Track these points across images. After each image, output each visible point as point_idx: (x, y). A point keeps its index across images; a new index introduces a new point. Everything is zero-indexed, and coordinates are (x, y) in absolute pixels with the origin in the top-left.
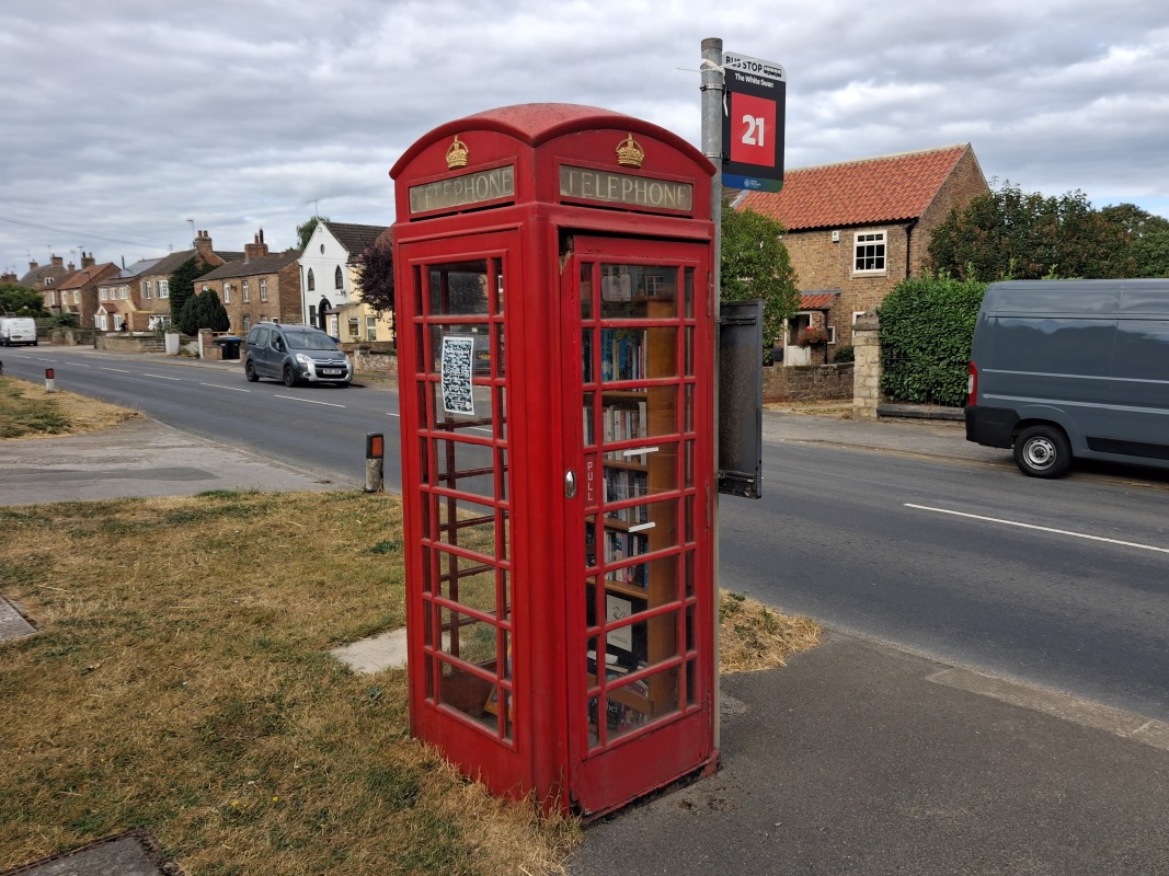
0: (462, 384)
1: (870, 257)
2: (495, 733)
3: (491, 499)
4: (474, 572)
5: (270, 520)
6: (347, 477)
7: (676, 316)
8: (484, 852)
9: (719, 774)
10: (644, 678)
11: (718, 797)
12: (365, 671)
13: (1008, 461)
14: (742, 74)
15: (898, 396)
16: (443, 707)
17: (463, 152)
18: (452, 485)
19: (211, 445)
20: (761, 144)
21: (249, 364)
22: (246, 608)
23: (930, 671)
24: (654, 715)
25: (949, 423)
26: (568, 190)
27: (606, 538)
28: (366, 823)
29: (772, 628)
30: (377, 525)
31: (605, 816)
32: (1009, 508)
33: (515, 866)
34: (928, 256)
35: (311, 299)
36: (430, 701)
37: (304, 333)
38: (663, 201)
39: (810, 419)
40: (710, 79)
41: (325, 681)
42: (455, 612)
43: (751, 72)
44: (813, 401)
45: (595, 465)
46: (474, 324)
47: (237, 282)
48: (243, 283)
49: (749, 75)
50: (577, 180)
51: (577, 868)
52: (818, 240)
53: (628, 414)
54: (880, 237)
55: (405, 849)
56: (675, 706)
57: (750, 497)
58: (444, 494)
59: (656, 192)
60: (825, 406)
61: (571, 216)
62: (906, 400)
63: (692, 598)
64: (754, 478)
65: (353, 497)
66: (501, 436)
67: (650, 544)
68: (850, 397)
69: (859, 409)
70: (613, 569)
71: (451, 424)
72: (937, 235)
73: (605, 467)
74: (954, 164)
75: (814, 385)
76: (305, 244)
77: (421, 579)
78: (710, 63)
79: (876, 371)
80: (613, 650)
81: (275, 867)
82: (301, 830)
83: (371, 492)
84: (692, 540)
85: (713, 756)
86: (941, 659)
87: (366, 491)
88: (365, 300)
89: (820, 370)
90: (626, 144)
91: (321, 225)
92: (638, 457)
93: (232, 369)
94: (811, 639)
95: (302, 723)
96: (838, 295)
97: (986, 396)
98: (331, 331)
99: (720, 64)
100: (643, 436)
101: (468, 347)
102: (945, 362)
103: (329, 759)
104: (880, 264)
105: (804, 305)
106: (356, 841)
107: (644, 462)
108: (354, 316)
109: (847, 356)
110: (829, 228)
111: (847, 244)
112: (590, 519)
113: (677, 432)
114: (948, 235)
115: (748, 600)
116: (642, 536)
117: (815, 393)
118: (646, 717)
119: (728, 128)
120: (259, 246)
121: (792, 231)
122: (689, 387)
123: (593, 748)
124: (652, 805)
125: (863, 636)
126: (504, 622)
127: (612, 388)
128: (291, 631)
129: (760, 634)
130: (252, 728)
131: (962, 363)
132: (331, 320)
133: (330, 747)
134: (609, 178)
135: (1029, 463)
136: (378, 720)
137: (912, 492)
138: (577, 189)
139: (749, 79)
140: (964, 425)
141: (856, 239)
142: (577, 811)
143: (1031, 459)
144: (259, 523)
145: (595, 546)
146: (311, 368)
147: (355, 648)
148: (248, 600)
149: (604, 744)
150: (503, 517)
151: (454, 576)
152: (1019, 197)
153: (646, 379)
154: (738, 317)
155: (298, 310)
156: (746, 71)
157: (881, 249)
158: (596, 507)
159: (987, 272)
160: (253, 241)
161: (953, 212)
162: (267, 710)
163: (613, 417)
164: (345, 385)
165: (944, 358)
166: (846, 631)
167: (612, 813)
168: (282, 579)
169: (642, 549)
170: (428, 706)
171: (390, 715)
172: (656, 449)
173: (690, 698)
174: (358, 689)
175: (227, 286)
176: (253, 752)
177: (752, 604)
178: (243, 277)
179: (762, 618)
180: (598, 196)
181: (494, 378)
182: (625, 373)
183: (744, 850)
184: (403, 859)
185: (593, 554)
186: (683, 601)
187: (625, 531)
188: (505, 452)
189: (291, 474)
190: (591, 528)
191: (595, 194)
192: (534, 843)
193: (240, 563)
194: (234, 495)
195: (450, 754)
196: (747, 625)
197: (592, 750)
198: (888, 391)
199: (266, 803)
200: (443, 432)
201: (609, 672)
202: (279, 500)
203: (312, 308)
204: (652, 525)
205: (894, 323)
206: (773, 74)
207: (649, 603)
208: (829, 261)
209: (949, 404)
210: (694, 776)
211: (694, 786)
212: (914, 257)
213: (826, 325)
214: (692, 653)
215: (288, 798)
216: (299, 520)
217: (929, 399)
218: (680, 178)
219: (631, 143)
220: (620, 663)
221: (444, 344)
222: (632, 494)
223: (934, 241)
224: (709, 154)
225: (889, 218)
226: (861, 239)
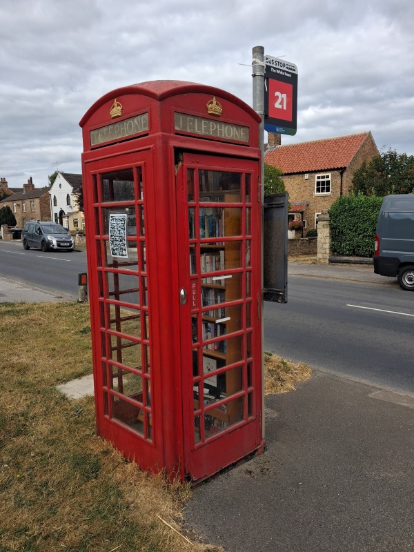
0: (121, 241)
1: (323, 186)
2: (142, 436)
3: (138, 305)
4: (130, 345)
5: (29, 317)
6: (70, 295)
7: (241, 201)
8: (136, 507)
9: (265, 453)
10: (225, 403)
11: (266, 467)
12: (74, 397)
13: (394, 283)
14: (275, 68)
15: (339, 252)
16: (114, 420)
17: (119, 108)
18: (117, 298)
19: (4, 280)
20: (285, 108)
21: (25, 241)
22: (13, 363)
23: (370, 392)
24: (230, 423)
25: (363, 265)
26: (179, 127)
27: (203, 326)
28: (69, 490)
29: (287, 370)
30: (83, 319)
31: (205, 480)
32: (398, 306)
33: (155, 515)
34: (352, 184)
35: (55, 210)
36: (107, 416)
37: (51, 226)
38: (233, 136)
39: (296, 264)
40: (258, 70)
41: (52, 404)
42: (120, 368)
43: (279, 67)
44: (297, 256)
45: (196, 285)
46: (127, 206)
47: (20, 202)
48: (23, 203)
49: (279, 69)
50: (185, 122)
51: (190, 514)
52: (298, 179)
53: (214, 258)
54: (328, 177)
55: (92, 505)
56: (242, 418)
57: (281, 302)
58: (113, 303)
59: (229, 131)
60: (302, 258)
61: (182, 141)
62: (343, 255)
63: (251, 358)
64: (284, 292)
65: (72, 305)
66: (143, 269)
67: (227, 328)
68: (315, 253)
69: (320, 259)
70: (207, 344)
71: (116, 264)
72: (356, 175)
73: (202, 287)
74: (363, 141)
75: (297, 248)
76: (52, 184)
77: (100, 349)
78: (258, 61)
79: (328, 240)
80: (207, 386)
81: (15, 519)
82: (32, 494)
83: (81, 302)
84: (250, 326)
85: (262, 443)
86: (374, 385)
87: (78, 302)
88: (81, 210)
89: (300, 241)
90: (212, 103)
91: (59, 174)
92: (220, 281)
93: (17, 244)
94: (307, 375)
95: (37, 428)
96: (308, 205)
97: (384, 251)
98: (65, 225)
99: (263, 61)
100: (222, 269)
101: (124, 220)
102: (362, 235)
103: (51, 449)
104: (328, 190)
105: (292, 210)
106: (63, 501)
107: (223, 283)
108: (76, 218)
109: (313, 234)
110: (303, 173)
111: (312, 180)
112: (195, 316)
113: (242, 267)
114: (362, 175)
115: (274, 355)
116: (223, 325)
117: (298, 252)
118: (225, 424)
119: (267, 98)
120: (30, 185)
121: (286, 175)
122: (248, 242)
123: (198, 444)
124: (230, 473)
125: (333, 372)
126: (146, 374)
127: (205, 242)
128: (36, 376)
129: (281, 373)
130: (9, 432)
131: (370, 236)
132: (65, 220)
133: (51, 443)
134: (203, 121)
135: (405, 284)
136: (79, 426)
137: (349, 299)
138: (185, 127)
139: (278, 71)
140: (373, 266)
141: (316, 178)
142: (189, 479)
143: (406, 282)
144: (24, 318)
145: (197, 330)
146: (55, 242)
147: (69, 384)
148: (15, 359)
149: (203, 441)
150: (145, 315)
151: (119, 348)
152: (396, 156)
153: (224, 237)
154: (274, 203)
155: (49, 215)
156: (277, 67)
157: (328, 183)
158: (198, 309)
159: (381, 191)
160: (27, 183)
161: (364, 164)
162: (19, 421)
163: (205, 259)
164: (71, 251)
165: (361, 234)
166: (324, 371)
167: (208, 479)
168: (33, 347)
169: (222, 332)
170: (105, 419)
171: (86, 423)
172: (230, 276)
173: (250, 412)
174: (69, 408)
175: (15, 204)
176: (9, 446)
177: (276, 358)
178: (23, 200)
179: (282, 365)
180: (197, 131)
181: (138, 237)
182: (212, 234)
183: (282, 500)
184: (90, 512)
185: (196, 334)
186: (246, 360)
187: (213, 322)
188: (146, 279)
189: (42, 294)
190: (194, 320)
191: (194, 129)
192: (165, 499)
193: (13, 339)
194: (13, 305)
195: (118, 446)
196: (274, 369)
197: (197, 445)
198: (333, 250)
199: (13, 477)
200: (112, 268)
201: (206, 398)
202: (35, 306)
203: (56, 214)
204: (228, 319)
205: (337, 217)
206: (291, 69)
207: (227, 362)
208: (303, 189)
209: (364, 256)
210: (252, 455)
211: (252, 461)
212: (344, 186)
213: (302, 219)
214: (251, 388)
215: (26, 474)
216: (44, 317)
217: (354, 254)
218: (242, 124)
219: (214, 102)
220: (210, 393)
221: (110, 218)
222: (216, 302)
223: (355, 178)
224: (258, 112)
225: (332, 167)
226: (319, 178)
